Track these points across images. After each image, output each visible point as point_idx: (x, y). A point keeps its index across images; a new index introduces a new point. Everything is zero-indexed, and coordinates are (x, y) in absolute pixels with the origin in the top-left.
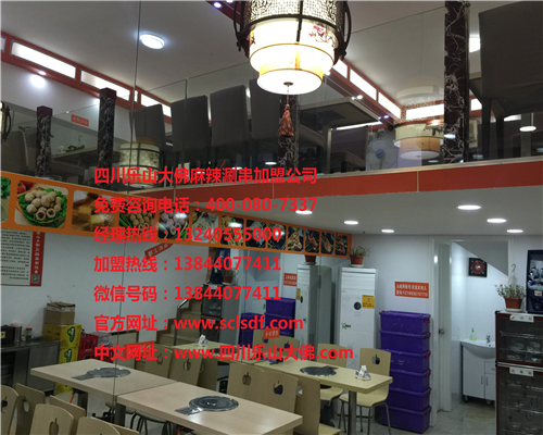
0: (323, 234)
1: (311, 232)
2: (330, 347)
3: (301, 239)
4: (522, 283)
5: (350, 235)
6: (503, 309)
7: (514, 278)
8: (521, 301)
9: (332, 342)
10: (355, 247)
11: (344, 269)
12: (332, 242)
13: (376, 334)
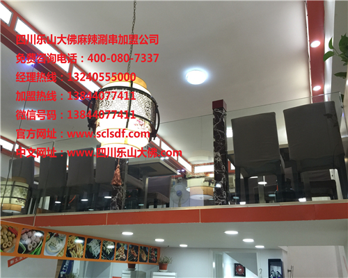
0: (141, 248)
1: (133, 246)
3: (126, 251)
5: (160, 248)
10: (162, 257)
11: (154, 273)
12: (147, 253)
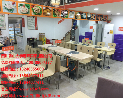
0: (101, 15)
1: (97, 15)
2: (101, 43)
3: (95, 17)
5: (108, 16)
9: (101, 41)
10: (109, 18)
11: (105, 24)
12: (103, 18)
13: (113, 40)
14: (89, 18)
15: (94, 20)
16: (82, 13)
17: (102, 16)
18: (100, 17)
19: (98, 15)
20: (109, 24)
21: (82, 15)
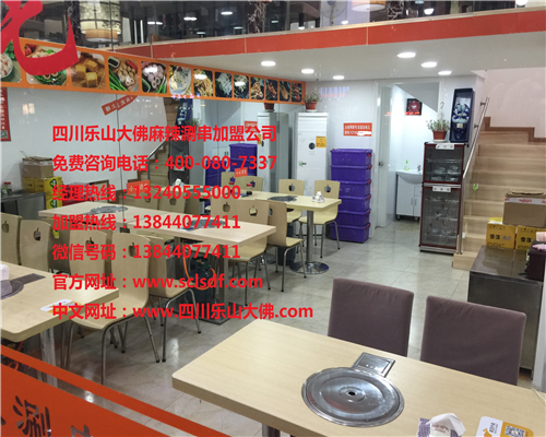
0: (281, 83)
1: (270, 81)
2: (290, 182)
3: (262, 88)
4: (448, 118)
5: (304, 83)
6: (431, 140)
7: (442, 114)
8: (445, 133)
9: (290, 177)
10: (308, 93)
11: (300, 114)
12: (288, 90)
13: (327, 169)
14: (242, 94)
15: (259, 98)
16: (218, 75)
17: (285, 84)
18: (279, 88)
19: (273, 82)
20: (312, 113)
21: (219, 80)
